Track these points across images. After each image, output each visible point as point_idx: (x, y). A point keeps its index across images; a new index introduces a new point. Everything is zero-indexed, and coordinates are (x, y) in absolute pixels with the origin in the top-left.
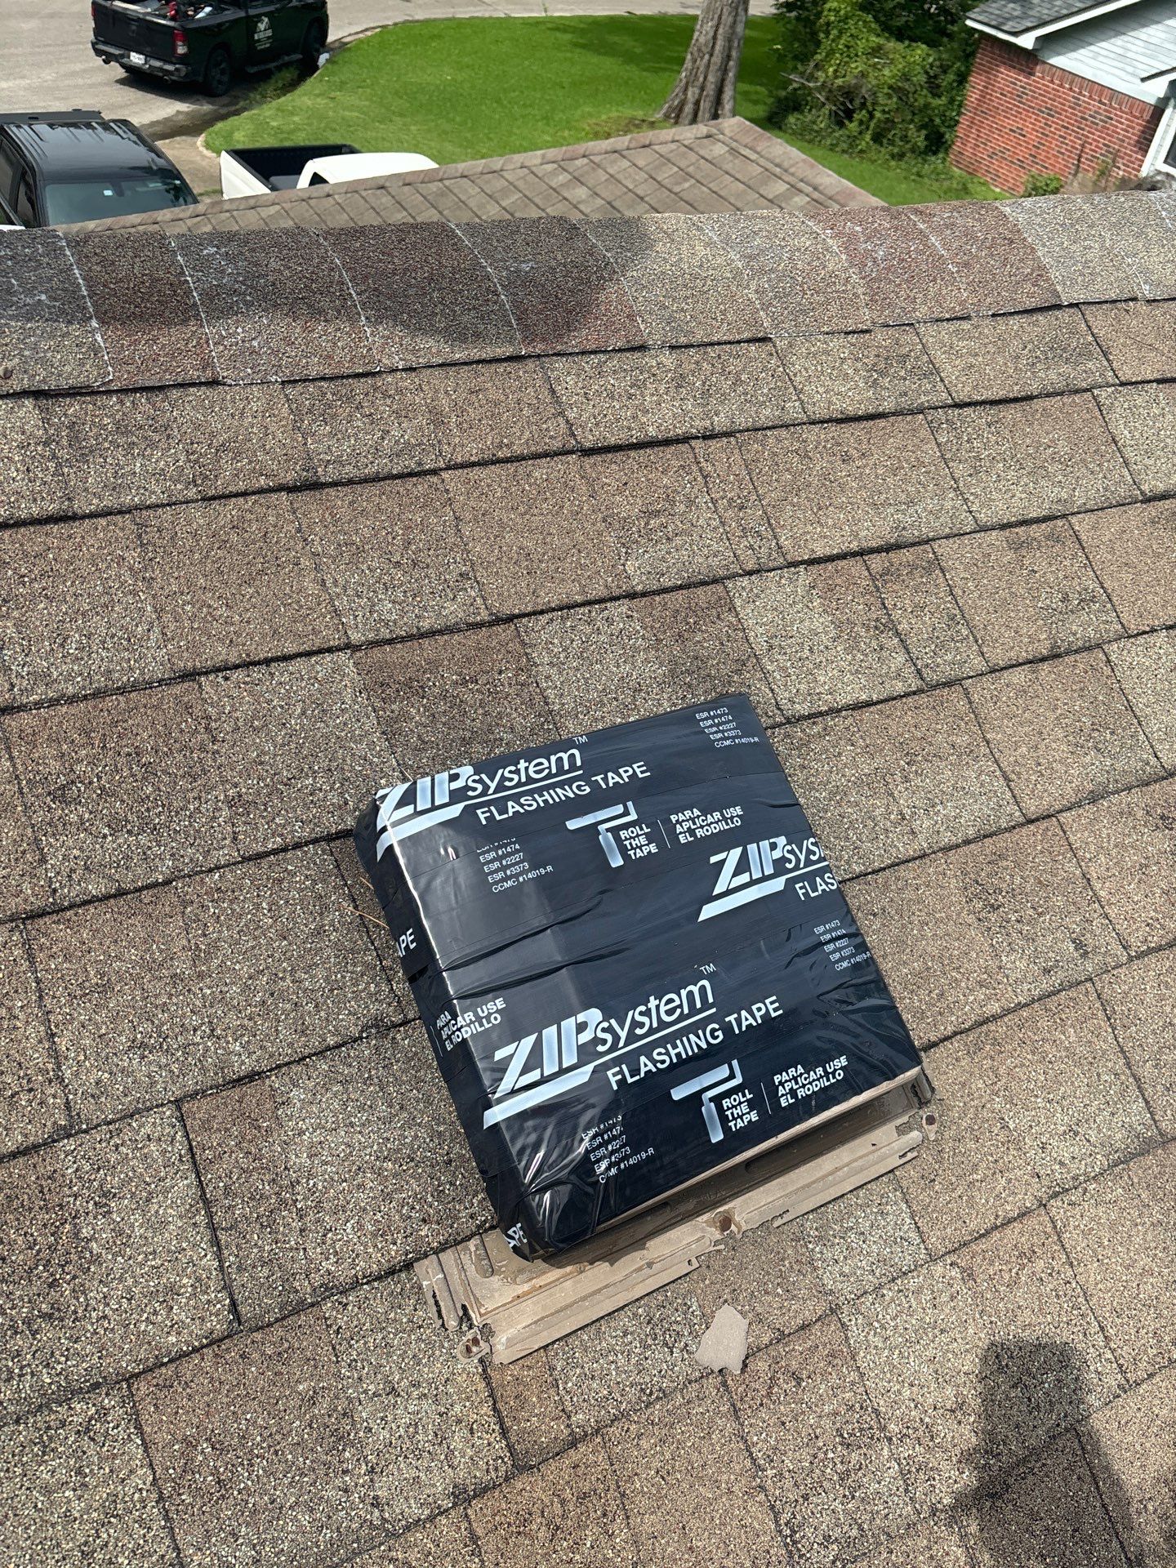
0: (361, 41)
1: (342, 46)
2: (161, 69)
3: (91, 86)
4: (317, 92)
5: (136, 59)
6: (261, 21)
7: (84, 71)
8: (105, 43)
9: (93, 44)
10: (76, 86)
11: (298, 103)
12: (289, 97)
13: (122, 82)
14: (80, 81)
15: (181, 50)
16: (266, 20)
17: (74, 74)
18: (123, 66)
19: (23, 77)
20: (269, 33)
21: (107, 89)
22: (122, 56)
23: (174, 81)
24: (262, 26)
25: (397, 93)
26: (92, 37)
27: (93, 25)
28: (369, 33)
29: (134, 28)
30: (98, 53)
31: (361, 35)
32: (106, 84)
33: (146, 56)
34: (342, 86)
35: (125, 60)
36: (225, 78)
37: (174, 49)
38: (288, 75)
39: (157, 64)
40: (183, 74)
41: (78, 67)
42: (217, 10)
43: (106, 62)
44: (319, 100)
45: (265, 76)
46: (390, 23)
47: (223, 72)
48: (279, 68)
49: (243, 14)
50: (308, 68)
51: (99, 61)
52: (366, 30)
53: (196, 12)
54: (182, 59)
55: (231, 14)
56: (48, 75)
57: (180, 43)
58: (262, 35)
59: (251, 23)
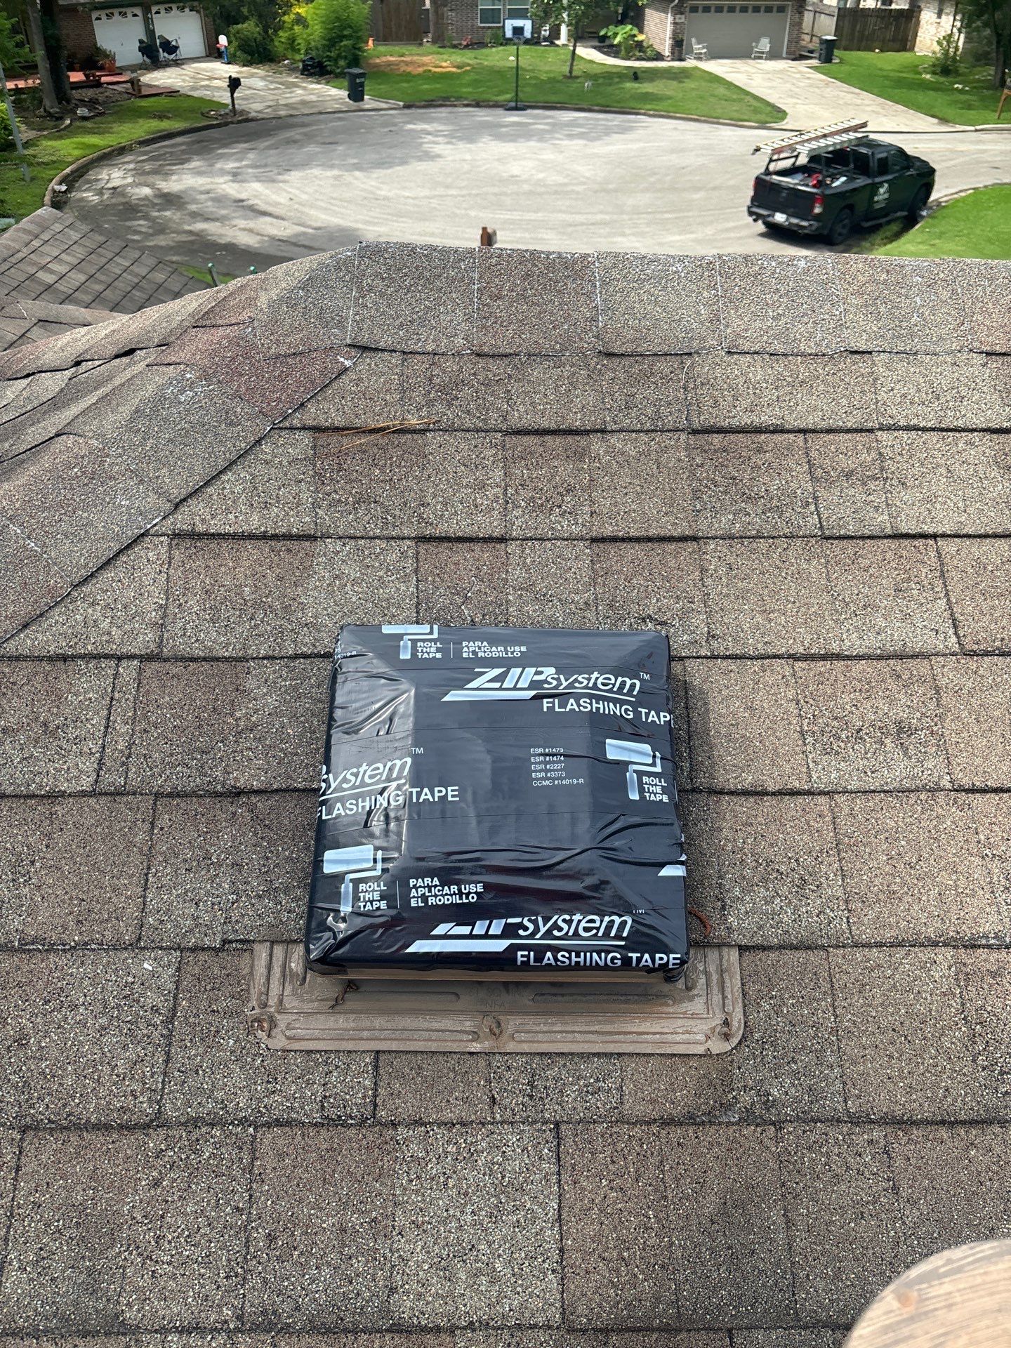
0: (957, 201)
1: (939, 204)
2: (797, 225)
3: (740, 238)
4: (919, 240)
5: (780, 218)
6: (882, 187)
7: (736, 227)
8: (759, 207)
9: (749, 208)
10: (729, 239)
11: (904, 248)
12: (894, 244)
13: (763, 235)
14: (732, 235)
15: (817, 210)
16: (886, 185)
17: (727, 230)
18: (765, 223)
19: (692, 233)
20: (886, 196)
21: (751, 240)
22: (769, 216)
23: (807, 234)
24: (882, 190)
25: (989, 241)
26: (749, 203)
27: (751, 193)
28: (963, 194)
29: (784, 195)
30: (751, 213)
31: (956, 196)
32: (751, 237)
33: (788, 215)
34: (941, 235)
35: (770, 219)
36: (845, 231)
37: (813, 207)
38: (895, 227)
39: (795, 221)
40: (814, 228)
41: (731, 224)
42: (850, 180)
43: (755, 220)
44: (921, 246)
45: (875, 229)
46: (981, 185)
47: (844, 227)
48: (889, 222)
49: (869, 181)
50: (910, 221)
51: (750, 219)
52: (961, 191)
53: (832, 182)
54: (817, 218)
55: (861, 181)
56: (709, 231)
57: (817, 205)
58: (881, 198)
59: (874, 188)
